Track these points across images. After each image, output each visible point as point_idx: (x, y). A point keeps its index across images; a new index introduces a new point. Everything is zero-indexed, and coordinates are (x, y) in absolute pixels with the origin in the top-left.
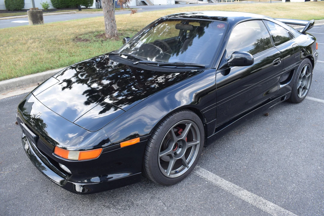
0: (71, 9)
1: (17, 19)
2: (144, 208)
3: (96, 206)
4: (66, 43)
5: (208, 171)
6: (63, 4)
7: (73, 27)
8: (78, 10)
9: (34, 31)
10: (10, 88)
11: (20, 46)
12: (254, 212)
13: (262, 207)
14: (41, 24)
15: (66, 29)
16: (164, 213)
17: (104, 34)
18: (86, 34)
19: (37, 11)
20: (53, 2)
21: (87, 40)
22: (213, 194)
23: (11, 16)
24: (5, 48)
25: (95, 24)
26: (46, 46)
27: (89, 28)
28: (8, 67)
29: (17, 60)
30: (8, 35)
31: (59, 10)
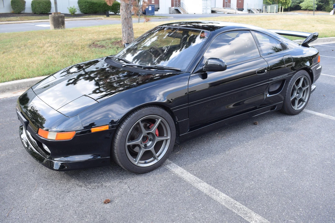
0: (99, 15)
1: (41, 23)
2: (111, 189)
3: (71, 184)
4: (81, 49)
5: (178, 166)
6: (91, 9)
7: (93, 33)
8: (106, 16)
9: (54, 35)
10: (21, 88)
11: (37, 50)
12: (205, 199)
13: (214, 197)
14: (62, 28)
15: (85, 35)
16: (126, 193)
17: (121, 41)
18: (104, 41)
19: (59, 16)
20: (81, 6)
21: (103, 46)
22: (174, 184)
23: (37, 20)
24: (22, 50)
25: (115, 31)
26: (62, 50)
27: (109, 34)
28: (22, 68)
29: (32, 62)
30: (28, 38)
31: (86, 16)
